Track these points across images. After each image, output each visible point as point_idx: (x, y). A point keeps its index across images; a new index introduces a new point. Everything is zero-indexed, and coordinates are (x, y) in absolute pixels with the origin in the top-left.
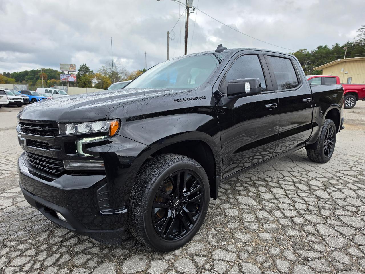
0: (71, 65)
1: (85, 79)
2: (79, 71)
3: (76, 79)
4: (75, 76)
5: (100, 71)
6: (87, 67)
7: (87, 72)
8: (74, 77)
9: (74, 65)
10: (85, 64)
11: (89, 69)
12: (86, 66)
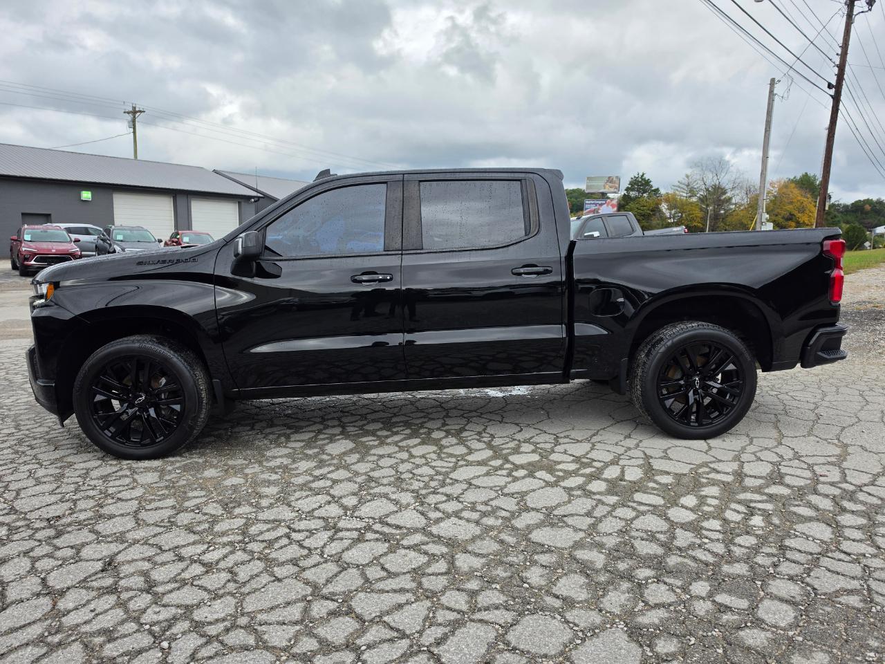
0: (609, 177)
1: (637, 208)
2: (625, 192)
3: (615, 209)
4: (615, 202)
5: (679, 187)
6: (647, 179)
7: (645, 192)
8: (613, 206)
9: (617, 177)
10: (643, 174)
11: (651, 183)
12: (643, 177)
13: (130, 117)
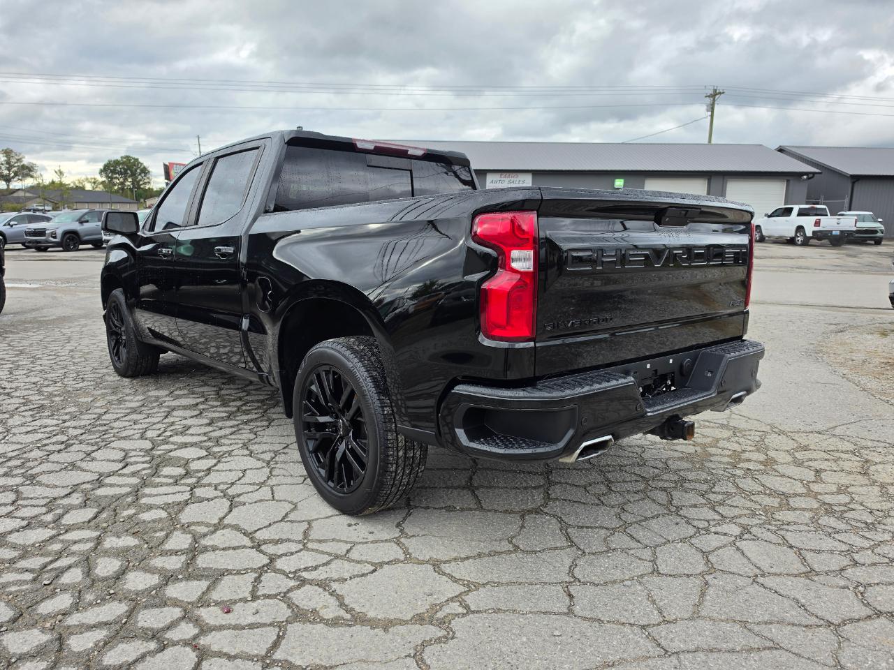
13: (709, 100)
